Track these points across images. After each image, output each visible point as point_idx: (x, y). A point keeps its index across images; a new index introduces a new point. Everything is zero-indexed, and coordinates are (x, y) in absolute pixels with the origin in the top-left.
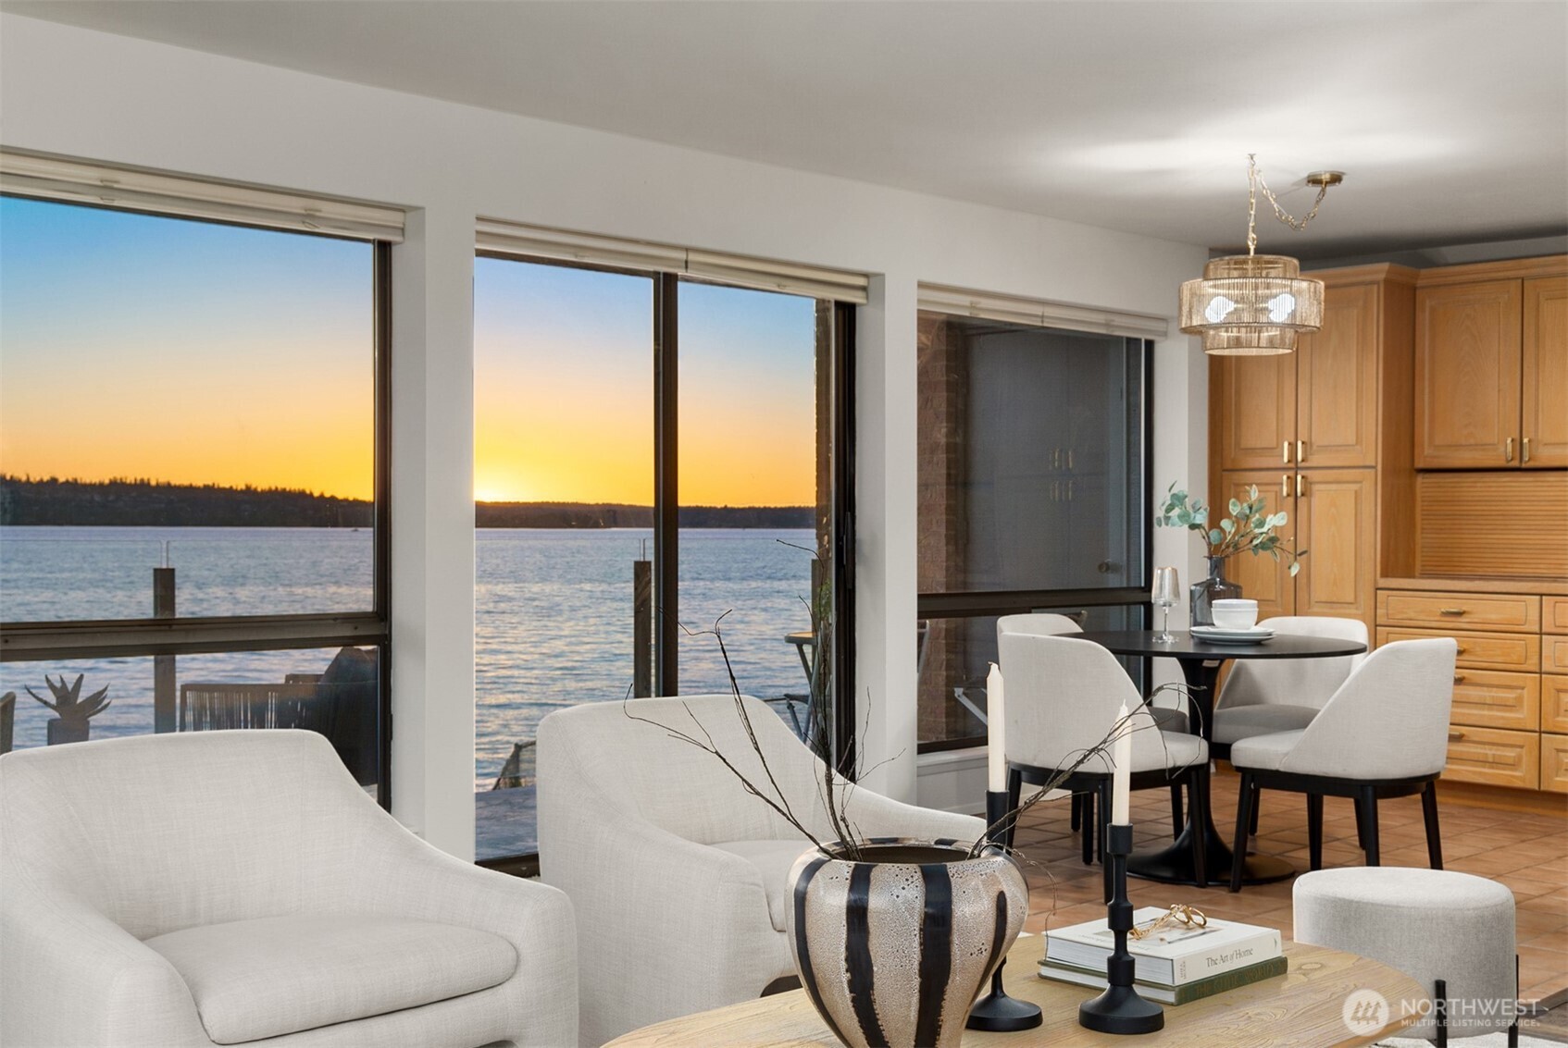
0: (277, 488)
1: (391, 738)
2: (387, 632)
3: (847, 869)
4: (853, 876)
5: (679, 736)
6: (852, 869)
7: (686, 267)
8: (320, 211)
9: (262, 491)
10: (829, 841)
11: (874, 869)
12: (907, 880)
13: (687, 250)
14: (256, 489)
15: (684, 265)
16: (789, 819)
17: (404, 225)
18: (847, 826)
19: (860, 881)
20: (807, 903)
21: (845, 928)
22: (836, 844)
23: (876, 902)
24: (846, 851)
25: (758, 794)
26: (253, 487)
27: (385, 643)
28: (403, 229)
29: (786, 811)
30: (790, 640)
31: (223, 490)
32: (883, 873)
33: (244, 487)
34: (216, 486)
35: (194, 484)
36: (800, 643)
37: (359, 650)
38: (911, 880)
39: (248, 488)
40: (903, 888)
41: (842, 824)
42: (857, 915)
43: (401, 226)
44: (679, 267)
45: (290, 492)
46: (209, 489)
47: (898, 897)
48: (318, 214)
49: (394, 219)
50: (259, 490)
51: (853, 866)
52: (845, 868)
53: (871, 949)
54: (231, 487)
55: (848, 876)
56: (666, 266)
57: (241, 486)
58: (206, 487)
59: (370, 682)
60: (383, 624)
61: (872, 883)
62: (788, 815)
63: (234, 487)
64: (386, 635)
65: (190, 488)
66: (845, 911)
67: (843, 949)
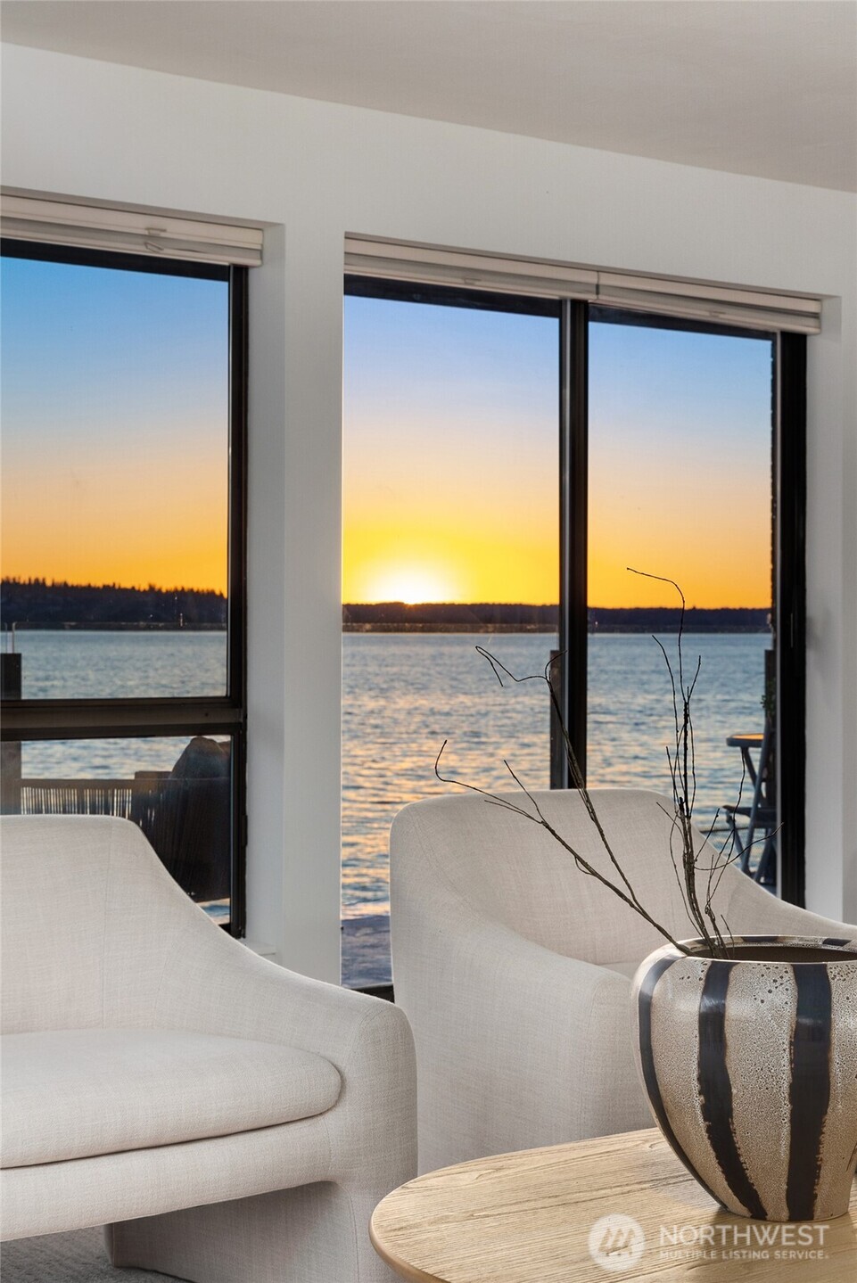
0: (183, 589)
1: (246, 843)
2: (241, 720)
3: (701, 967)
4: (708, 976)
5: (499, 802)
6: (707, 967)
7: (598, 293)
8: (164, 231)
9: (167, 592)
10: (690, 938)
11: (734, 968)
12: (775, 981)
13: (599, 270)
14: (160, 590)
15: (594, 289)
16: (632, 906)
17: (262, 245)
18: (713, 921)
19: (716, 982)
20: (653, 1010)
21: (698, 1039)
22: (698, 942)
23: (737, 1008)
24: (708, 948)
25: (594, 874)
26: (157, 587)
27: (239, 733)
28: (261, 252)
29: (629, 896)
30: (732, 742)
31: (124, 591)
32: (746, 971)
33: (147, 588)
34: (117, 587)
35: (93, 584)
36: (744, 745)
37: (212, 741)
38: (779, 981)
39: (152, 588)
40: (770, 992)
41: (706, 918)
42: (712, 1025)
43: (259, 247)
44: (588, 292)
45: (198, 592)
46: (108, 589)
47: (762, 1001)
48: (163, 235)
49: (250, 239)
50: (164, 590)
51: (709, 964)
52: (700, 965)
53: (728, 1066)
54: (133, 588)
55: (703, 975)
56: (574, 291)
57: (144, 586)
58: (107, 588)
59: (223, 778)
60: (237, 710)
61: (732, 983)
62: (632, 900)
63: (137, 588)
64: (240, 723)
65: (89, 589)
66: (697, 1018)
67: (695, 1066)
